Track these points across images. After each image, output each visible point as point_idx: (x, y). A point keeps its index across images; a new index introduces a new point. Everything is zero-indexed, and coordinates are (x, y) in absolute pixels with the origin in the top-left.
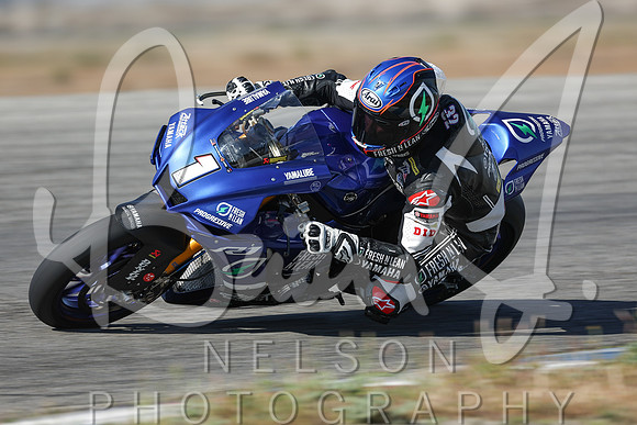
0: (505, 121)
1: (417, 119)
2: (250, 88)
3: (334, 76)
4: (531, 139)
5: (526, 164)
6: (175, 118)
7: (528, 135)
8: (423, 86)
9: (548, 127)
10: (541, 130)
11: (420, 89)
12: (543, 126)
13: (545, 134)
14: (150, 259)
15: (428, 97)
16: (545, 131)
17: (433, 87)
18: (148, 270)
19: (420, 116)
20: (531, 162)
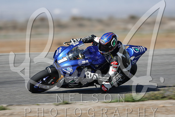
0: (132, 48)
1: (113, 46)
2: (75, 41)
3: (93, 36)
4: (138, 52)
5: (137, 57)
6: (58, 49)
7: (138, 51)
8: (114, 39)
9: (142, 49)
10: (140, 50)
11: (113, 39)
12: (141, 49)
13: (141, 51)
14: (53, 79)
15: (115, 41)
16: (141, 50)
17: (116, 39)
18: (53, 81)
19: (113, 45)
20: (138, 57)
